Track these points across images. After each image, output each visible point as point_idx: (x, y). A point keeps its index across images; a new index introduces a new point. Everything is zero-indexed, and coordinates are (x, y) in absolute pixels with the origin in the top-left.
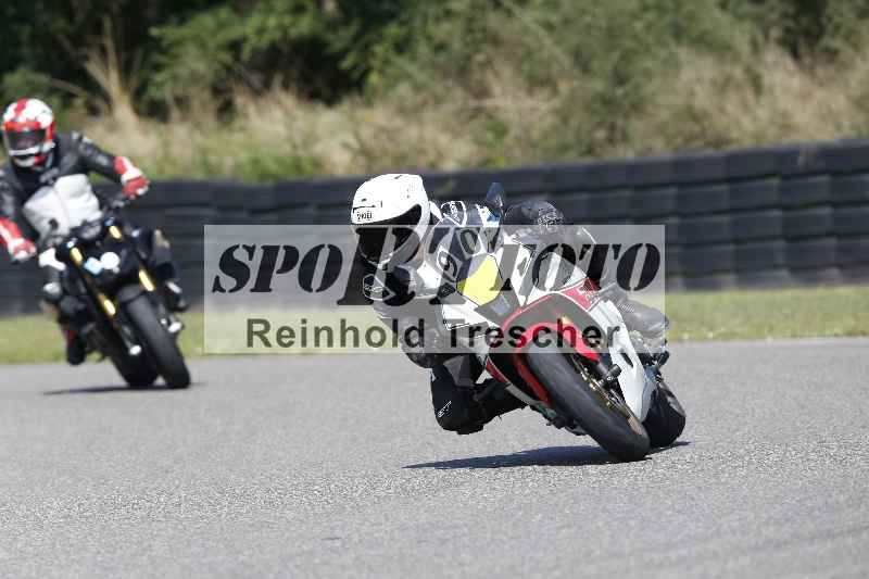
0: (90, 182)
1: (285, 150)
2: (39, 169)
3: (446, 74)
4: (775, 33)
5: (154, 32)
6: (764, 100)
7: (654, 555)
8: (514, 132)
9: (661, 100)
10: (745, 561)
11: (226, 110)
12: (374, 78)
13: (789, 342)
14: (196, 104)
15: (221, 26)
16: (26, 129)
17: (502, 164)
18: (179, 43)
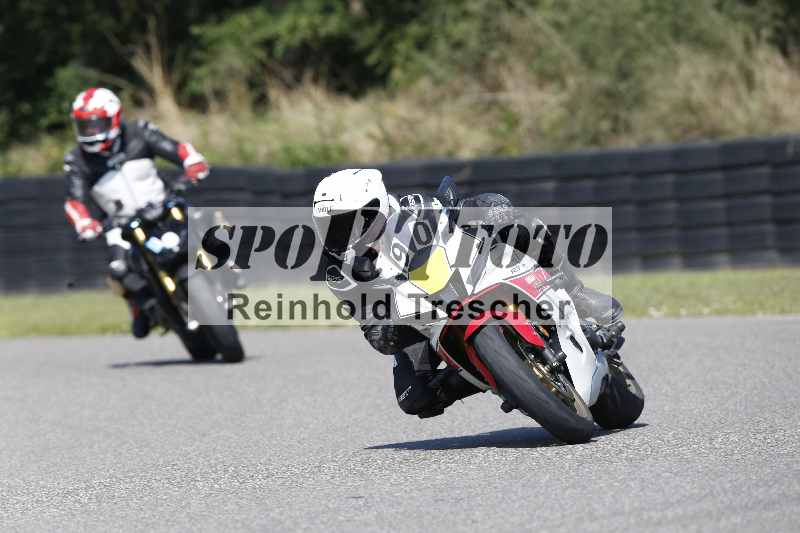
0: (155, 166)
1: (315, 139)
2: (107, 154)
3: (463, 69)
4: (766, 33)
5: (195, 30)
6: (756, 94)
7: (653, 514)
8: (526, 123)
9: (661, 93)
10: (737, 519)
11: (261, 103)
12: (397, 74)
13: (779, 318)
14: (232, 97)
15: (256, 25)
16: (94, 118)
17: (514, 153)
18: (218, 40)
